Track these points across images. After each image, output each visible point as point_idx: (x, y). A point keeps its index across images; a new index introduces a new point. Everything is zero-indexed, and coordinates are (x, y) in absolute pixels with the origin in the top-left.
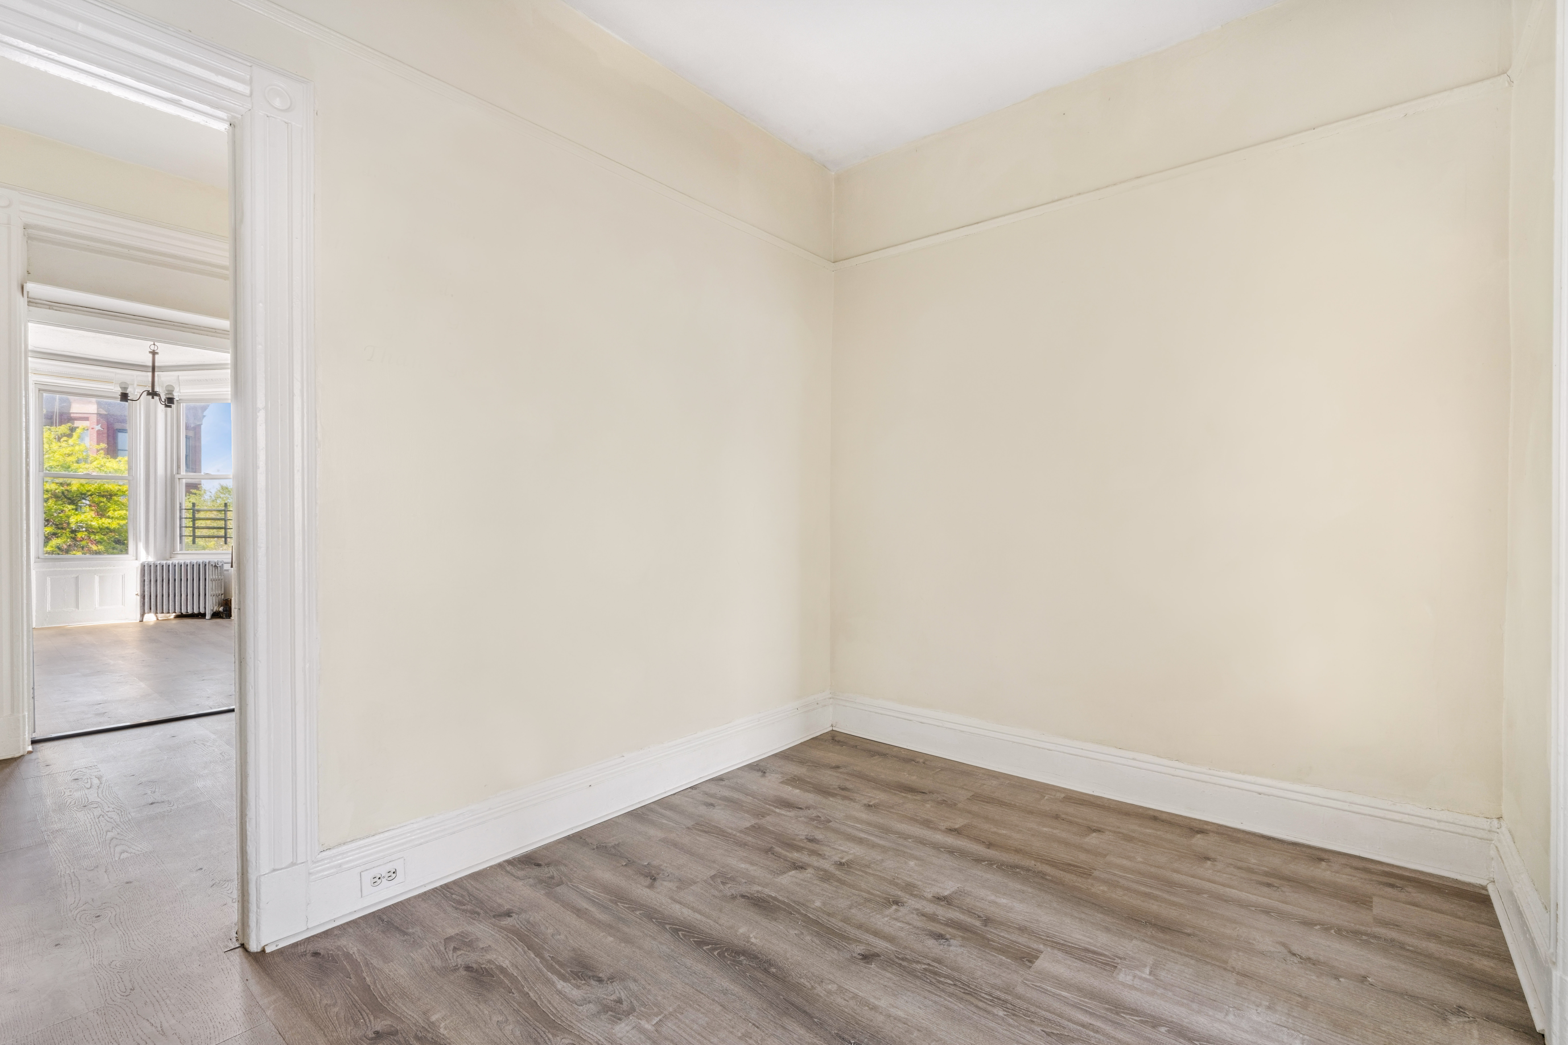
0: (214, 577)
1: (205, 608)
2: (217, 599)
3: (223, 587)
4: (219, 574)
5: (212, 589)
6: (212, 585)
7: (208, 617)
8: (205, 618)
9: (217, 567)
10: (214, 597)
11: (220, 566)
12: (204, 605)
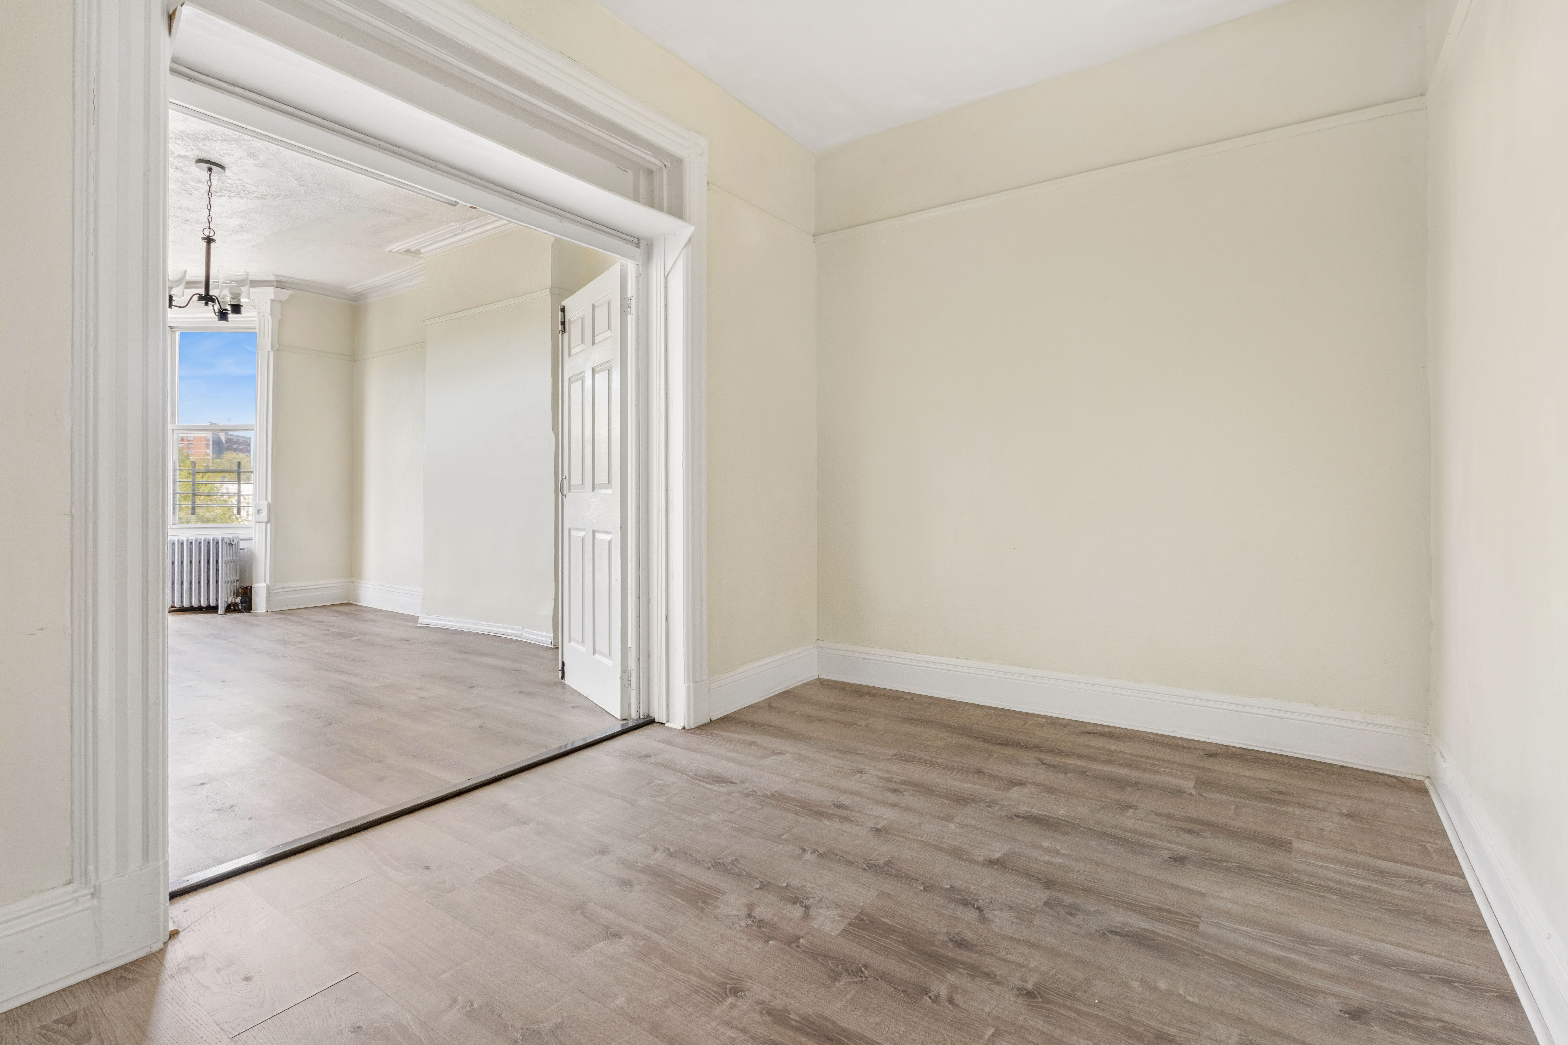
0: (229, 559)
1: (217, 600)
2: (232, 587)
3: (238, 571)
4: (234, 555)
5: (226, 574)
6: (227, 569)
7: (221, 610)
8: (217, 612)
9: (232, 545)
10: (228, 585)
11: (235, 544)
12: (215, 596)
